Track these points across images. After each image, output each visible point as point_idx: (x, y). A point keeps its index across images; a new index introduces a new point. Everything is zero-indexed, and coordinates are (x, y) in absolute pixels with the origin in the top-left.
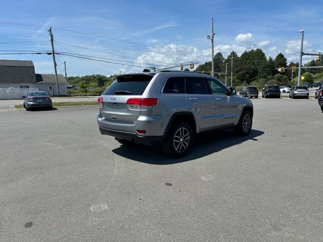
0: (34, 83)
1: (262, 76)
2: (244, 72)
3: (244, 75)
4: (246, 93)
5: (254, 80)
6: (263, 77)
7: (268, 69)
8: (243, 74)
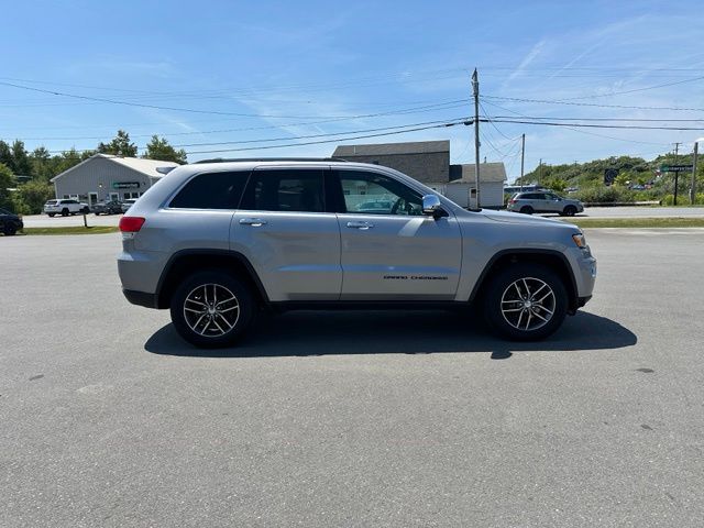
0: (444, 183)
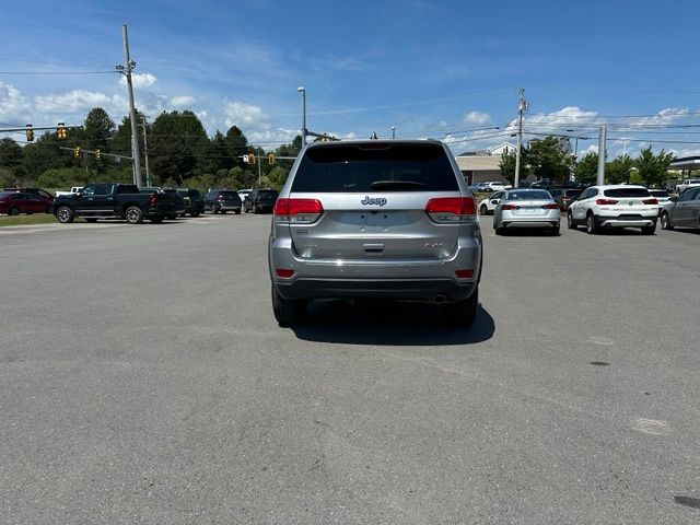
1: (206, 168)
2: (167, 158)
3: (167, 164)
4: (218, 204)
5: (190, 176)
6: (207, 172)
7: (216, 156)
8: (164, 162)
